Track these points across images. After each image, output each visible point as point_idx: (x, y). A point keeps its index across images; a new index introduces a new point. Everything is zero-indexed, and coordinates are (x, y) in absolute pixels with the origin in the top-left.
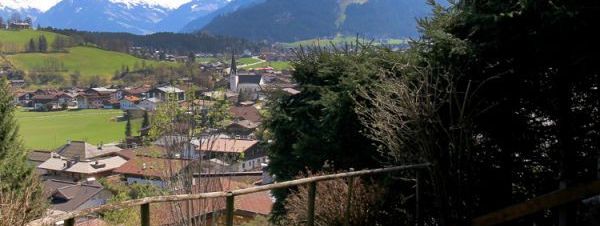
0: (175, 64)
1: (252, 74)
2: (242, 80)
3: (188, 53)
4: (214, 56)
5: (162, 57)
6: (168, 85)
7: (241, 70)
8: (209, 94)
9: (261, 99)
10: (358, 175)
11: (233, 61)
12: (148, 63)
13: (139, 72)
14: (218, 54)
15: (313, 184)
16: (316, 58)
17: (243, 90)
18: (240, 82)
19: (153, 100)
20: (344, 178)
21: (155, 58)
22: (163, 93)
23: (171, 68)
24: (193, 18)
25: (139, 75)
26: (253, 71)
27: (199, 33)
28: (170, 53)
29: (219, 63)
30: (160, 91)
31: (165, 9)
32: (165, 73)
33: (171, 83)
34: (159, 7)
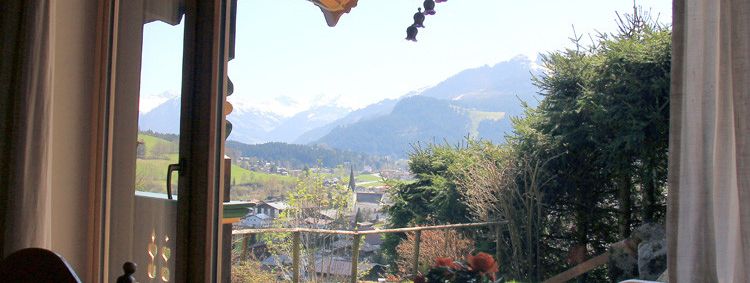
0: (287, 178)
1: (372, 192)
2: (361, 198)
3: (303, 166)
4: (332, 172)
5: (273, 170)
6: (278, 200)
7: (361, 187)
8: (323, 213)
9: (380, 220)
10: (453, 228)
11: (352, 177)
12: (258, 176)
13: (246, 185)
14: (336, 170)
15: (419, 232)
16: (432, 154)
17: (361, 209)
18: (358, 200)
19: (262, 215)
20: (443, 229)
21: (265, 171)
22: (273, 209)
23: (283, 182)
24: (310, 129)
25: (246, 189)
26: (372, 189)
27: (315, 146)
28: (283, 165)
29: (336, 180)
30: (270, 207)
31: (277, 117)
32: (275, 187)
33: (282, 198)
34: (272, 114)
